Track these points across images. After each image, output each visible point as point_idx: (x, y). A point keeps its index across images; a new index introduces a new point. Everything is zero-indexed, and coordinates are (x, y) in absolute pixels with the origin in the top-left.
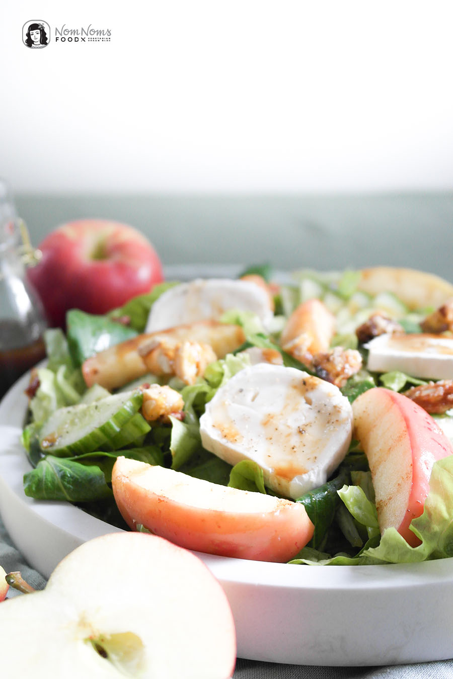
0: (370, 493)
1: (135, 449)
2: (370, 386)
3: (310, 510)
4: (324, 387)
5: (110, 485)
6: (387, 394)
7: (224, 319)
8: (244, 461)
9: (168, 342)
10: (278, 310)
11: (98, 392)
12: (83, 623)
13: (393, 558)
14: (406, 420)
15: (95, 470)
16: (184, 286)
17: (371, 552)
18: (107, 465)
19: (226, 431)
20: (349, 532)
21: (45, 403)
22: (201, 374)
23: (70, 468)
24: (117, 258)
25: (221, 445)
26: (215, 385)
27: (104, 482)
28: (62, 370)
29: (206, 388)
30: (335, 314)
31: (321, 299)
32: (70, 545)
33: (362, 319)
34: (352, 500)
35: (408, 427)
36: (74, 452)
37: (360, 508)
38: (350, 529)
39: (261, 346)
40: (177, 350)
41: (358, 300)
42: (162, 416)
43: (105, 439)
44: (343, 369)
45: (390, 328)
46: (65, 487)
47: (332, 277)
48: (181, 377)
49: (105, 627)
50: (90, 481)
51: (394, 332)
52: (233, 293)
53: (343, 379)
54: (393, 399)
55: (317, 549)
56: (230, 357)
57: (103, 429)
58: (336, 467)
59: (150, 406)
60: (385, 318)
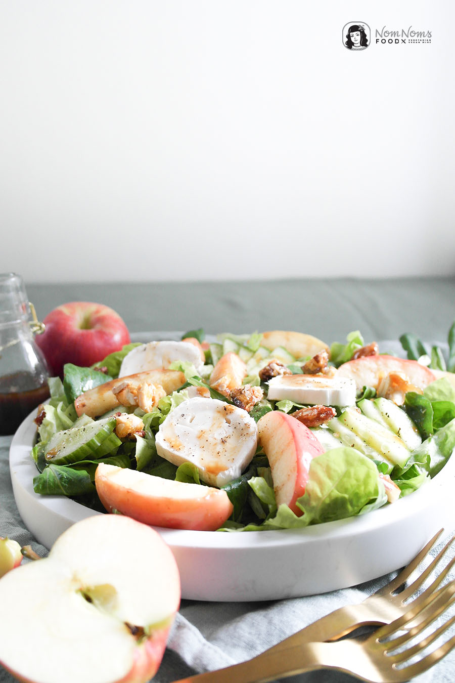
0: (270, 481)
1: (112, 458)
2: (269, 410)
3: (230, 495)
4: (238, 411)
5: (94, 483)
6: (279, 414)
7: (171, 367)
8: (185, 463)
9: (134, 384)
10: (208, 361)
11: (86, 419)
12: (75, 579)
13: (286, 525)
14: (293, 432)
15: (83, 473)
16: (144, 345)
17: (271, 522)
18: (92, 469)
19: (173, 444)
20: (257, 509)
21: (48, 428)
22: (156, 405)
23: (66, 472)
24: (98, 327)
25: (170, 452)
26: (165, 412)
27: (90, 481)
28: (61, 404)
29: (160, 415)
30: (246, 363)
31: (237, 353)
32: (66, 525)
33: (264, 365)
34: (258, 487)
35: (294, 436)
36: (69, 461)
37: (263, 492)
38: (257, 507)
39: (196, 385)
40: (139, 389)
41: (262, 352)
42: (130, 434)
43: (90, 451)
44: (251, 398)
45: (282, 371)
46: (62, 485)
47: (245, 337)
48: (142, 408)
49: (90, 581)
50: (80, 480)
51: (285, 373)
52: (177, 349)
53: (251, 405)
54: (284, 418)
55: (235, 521)
56: (175, 393)
57: (89, 445)
58: (247, 465)
59: (121, 427)
60: (278, 364)
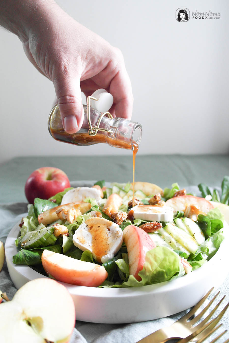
0: (127, 261)
1: (52, 246)
2: (130, 224)
3: (106, 268)
4: (114, 224)
5: (41, 259)
6: (133, 227)
7: (85, 201)
8: (86, 250)
9: (65, 208)
10: (105, 197)
11: (42, 226)
12: (23, 313)
13: (133, 285)
14: (139, 237)
15: (37, 254)
16: (74, 189)
17: (125, 283)
18: (41, 252)
19: (81, 240)
20: (120, 274)
21: (25, 230)
22: (76, 220)
23: (28, 253)
24: (55, 179)
25: (80, 245)
26: (79, 223)
27: (39, 258)
28: (32, 218)
29: (77, 225)
30: (122, 198)
31: (118, 193)
32: (26, 281)
33: (131, 199)
34: (120, 264)
35: (139, 239)
36: (31, 248)
37: (123, 267)
39: (95, 211)
40: (68, 211)
41: (131, 193)
42: (61, 235)
43: (41, 243)
44: (121, 218)
45: (138, 203)
46: (26, 260)
47: (124, 184)
48: (69, 221)
49: (30, 314)
50: (35, 258)
51: (140, 204)
52: (89, 191)
53: (121, 222)
54: (135, 229)
55: (110, 281)
56: (85, 214)
57: (40, 240)
58: (117, 252)
59: (57, 232)
60: (136, 200)
